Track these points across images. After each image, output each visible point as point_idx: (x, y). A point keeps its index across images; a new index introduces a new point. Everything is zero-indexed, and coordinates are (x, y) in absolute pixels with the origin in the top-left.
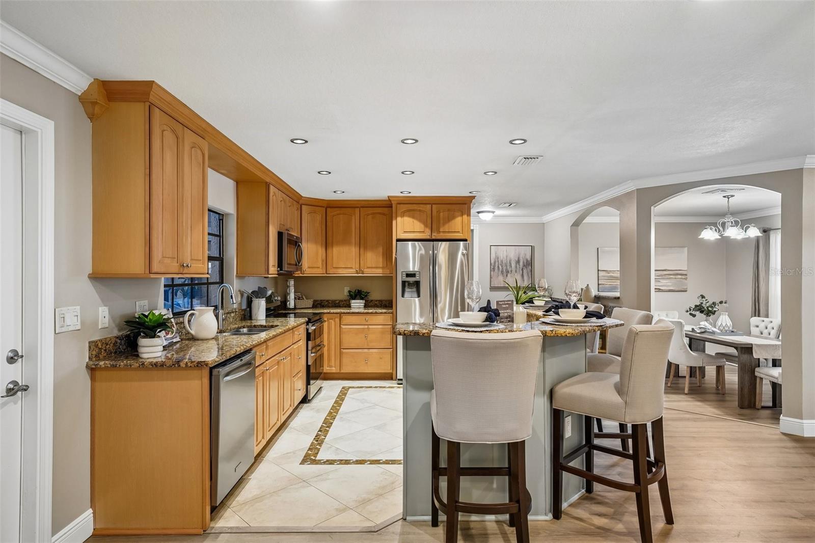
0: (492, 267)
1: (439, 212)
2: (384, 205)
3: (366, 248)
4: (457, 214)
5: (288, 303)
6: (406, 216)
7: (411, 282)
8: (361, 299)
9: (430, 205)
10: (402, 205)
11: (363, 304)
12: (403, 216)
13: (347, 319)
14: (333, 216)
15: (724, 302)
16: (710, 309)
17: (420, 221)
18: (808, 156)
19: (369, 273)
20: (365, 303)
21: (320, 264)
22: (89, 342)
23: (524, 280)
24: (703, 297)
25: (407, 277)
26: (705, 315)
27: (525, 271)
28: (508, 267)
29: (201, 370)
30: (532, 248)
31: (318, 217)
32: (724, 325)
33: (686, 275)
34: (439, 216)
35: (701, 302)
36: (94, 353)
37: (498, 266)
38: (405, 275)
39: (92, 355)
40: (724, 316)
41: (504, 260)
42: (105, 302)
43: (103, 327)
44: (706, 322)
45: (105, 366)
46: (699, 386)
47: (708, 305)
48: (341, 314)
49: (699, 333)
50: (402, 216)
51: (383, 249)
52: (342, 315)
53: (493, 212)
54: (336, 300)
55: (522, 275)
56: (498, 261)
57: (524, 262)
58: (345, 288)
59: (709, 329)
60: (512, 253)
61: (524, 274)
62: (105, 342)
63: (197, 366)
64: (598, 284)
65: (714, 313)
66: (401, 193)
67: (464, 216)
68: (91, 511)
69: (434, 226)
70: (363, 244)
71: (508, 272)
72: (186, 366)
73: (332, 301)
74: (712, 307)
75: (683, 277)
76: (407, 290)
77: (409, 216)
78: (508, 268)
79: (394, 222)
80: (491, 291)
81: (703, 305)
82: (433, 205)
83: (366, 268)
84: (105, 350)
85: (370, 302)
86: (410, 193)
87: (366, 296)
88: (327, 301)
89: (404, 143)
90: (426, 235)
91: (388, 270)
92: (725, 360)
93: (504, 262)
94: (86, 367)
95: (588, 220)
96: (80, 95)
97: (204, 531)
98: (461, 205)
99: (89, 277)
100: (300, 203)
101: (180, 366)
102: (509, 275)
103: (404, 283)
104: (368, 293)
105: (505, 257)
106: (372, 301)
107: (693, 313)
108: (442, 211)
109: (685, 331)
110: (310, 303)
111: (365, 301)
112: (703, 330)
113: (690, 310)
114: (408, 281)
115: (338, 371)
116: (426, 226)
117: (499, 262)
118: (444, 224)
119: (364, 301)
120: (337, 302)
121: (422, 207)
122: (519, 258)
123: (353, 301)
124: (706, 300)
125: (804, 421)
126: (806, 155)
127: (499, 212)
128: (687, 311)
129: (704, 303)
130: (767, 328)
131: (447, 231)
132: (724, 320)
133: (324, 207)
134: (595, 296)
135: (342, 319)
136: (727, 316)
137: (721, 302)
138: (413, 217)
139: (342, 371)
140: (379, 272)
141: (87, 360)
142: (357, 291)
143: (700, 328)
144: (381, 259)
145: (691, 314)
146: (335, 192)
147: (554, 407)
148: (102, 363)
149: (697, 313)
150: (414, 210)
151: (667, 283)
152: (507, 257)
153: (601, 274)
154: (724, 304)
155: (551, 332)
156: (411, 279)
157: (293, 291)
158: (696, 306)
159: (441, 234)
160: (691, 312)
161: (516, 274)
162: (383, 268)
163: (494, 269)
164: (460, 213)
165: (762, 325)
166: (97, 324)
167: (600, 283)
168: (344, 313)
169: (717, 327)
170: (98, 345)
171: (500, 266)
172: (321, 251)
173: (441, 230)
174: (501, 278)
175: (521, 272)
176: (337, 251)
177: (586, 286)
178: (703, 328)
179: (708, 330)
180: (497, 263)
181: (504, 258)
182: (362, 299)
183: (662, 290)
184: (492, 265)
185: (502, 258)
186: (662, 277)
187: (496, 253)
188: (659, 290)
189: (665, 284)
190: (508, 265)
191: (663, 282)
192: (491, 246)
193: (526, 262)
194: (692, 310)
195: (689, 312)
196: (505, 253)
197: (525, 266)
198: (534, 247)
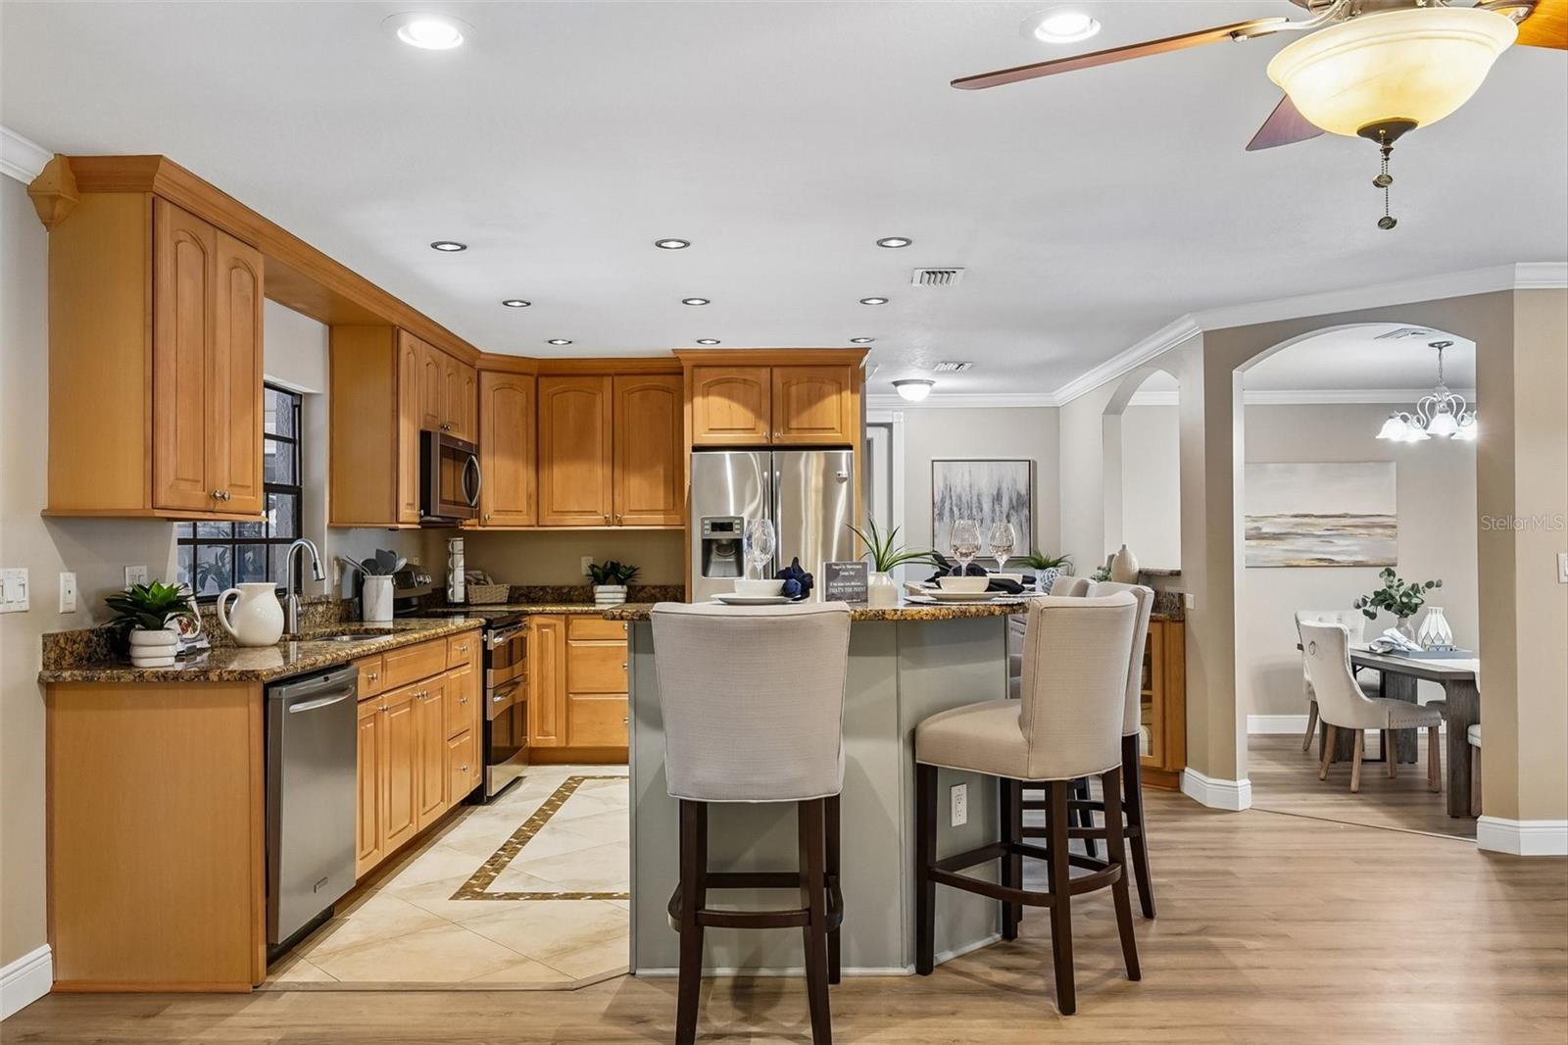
0: (936, 511)
1: (787, 384)
2: (668, 370)
3: (625, 467)
4: (828, 388)
5: (450, 591)
6: (714, 394)
7: (724, 542)
8: (618, 584)
9: (769, 369)
10: (704, 370)
11: (622, 595)
12: (708, 395)
13: (582, 626)
14: (554, 395)
15: (1435, 584)
16: (1405, 600)
17: (746, 404)
18: (1518, 264)
19: (634, 522)
20: (628, 593)
21: (522, 504)
22: (44, 636)
24: (1391, 573)
25: (712, 530)
26: (1395, 613)
27: (1014, 519)
28: (974, 510)
29: (248, 687)
30: (1032, 466)
31: (519, 399)
32: (1434, 636)
33: (1394, 527)
34: (788, 395)
35: (1388, 584)
36: (52, 655)
37: (951, 509)
38: (708, 527)
39: (49, 658)
40: (1436, 616)
41: (963, 495)
42: (70, 564)
43: (67, 610)
44: (1395, 630)
45: (73, 679)
47: (1402, 590)
48: (567, 614)
49: (1380, 655)
50: (706, 394)
51: (665, 470)
52: (571, 617)
53: (930, 383)
54: (561, 588)
56: (951, 497)
57: (1011, 500)
58: (583, 559)
59: (1399, 645)
60: (984, 480)
61: (1012, 526)
62: (70, 638)
63: (240, 679)
65: (1414, 609)
66: (699, 342)
67: (843, 394)
68: (47, 948)
69: (778, 416)
70: (620, 459)
72: (220, 679)
73: (553, 588)
74: (1410, 596)
75: (1389, 532)
76: (714, 558)
77: (721, 394)
78: (974, 512)
79: (687, 408)
81: (1393, 592)
82: (775, 370)
83: (626, 510)
84: (72, 653)
85: (640, 591)
86: (718, 342)
87: (630, 576)
88: (543, 588)
89: (660, 246)
90: (759, 437)
91: (678, 517)
92: (1439, 714)
93: (963, 499)
94: (39, 681)
95: (1138, 399)
96: (29, 184)
97: (254, 987)
98: (837, 368)
99: (42, 516)
100: (477, 367)
101: (208, 678)
103: (707, 545)
104: (635, 570)
105: (968, 489)
106: (644, 587)
107: (1371, 609)
108: (794, 381)
109: (1351, 649)
110: (501, 592)
111: (629, 588)
112: (1389, 648)
113: (1365, 602)
114: (716, 540)
115: (564, 745)
116: (759, 415)
117: (954, 498)
118: (799, 412)
119: (625, 587)
120: (565, 591)
121: (749, 374)
122: (999, 490)
123: (600, 588)
124: (1398, 581)
125: (1522, 823)
126: (1514, 263)
127: (942, 383)
128: (1358, 607)
129: (1394, 587)
131: (806, 427)
132: (1435, 624)
133: (531, 375)
134: (1140, 572)
135: (571, 627)
136: (1442, 616)
137: (1429, 585)
138: (730, 396)
139: (571, 745)
140: (656, 522)
141: (40, 669)
142: (609, 565)
143: (1383, 643)
144: (661, 492)
145: (1366, 613)
146: (550, 342)
147: (917, 761)
148: (66, 674)
149: (1381, 610)
150: (729, 381)
151: (1347, 546)
152: (971, 487)
154: (1434, 589)
155: (893, 613)
156: (724, 536)
157: (462, 563)
158: (1378, 594)
159: (794, 434)
160: (1367, 608)
161: (993, 526)
162: (665, 511)
163: (941, 515)
164: (835, 387)
166: (57, 606)
168: (576, 613)
169: (1420, 642)
170: (58, 641)
171: (955, 509)
172: (526, 474)
173: (794, 424)
175: (1005, 521)
176: (560, 475)
177: (1121, 548)
178: (1388, 642)
179: (1399, 648)
180: (948, 502)
181: (965, 490)
182: (620, 582)
183: (1338, 562)
184: (936, 505)
185: (959, 489)
186: (1339, 532)
187: (945, 479)
188: (1331, 563)
189: (1344, 548)
190: (974, 506)
191: (1341, 544)
192: (935, 463)
193: (1018, 499)
194: (1369, 604)
195: (1363, 608)
196: (967, 477)
197: (1013, 507)
198: (1035, 463)
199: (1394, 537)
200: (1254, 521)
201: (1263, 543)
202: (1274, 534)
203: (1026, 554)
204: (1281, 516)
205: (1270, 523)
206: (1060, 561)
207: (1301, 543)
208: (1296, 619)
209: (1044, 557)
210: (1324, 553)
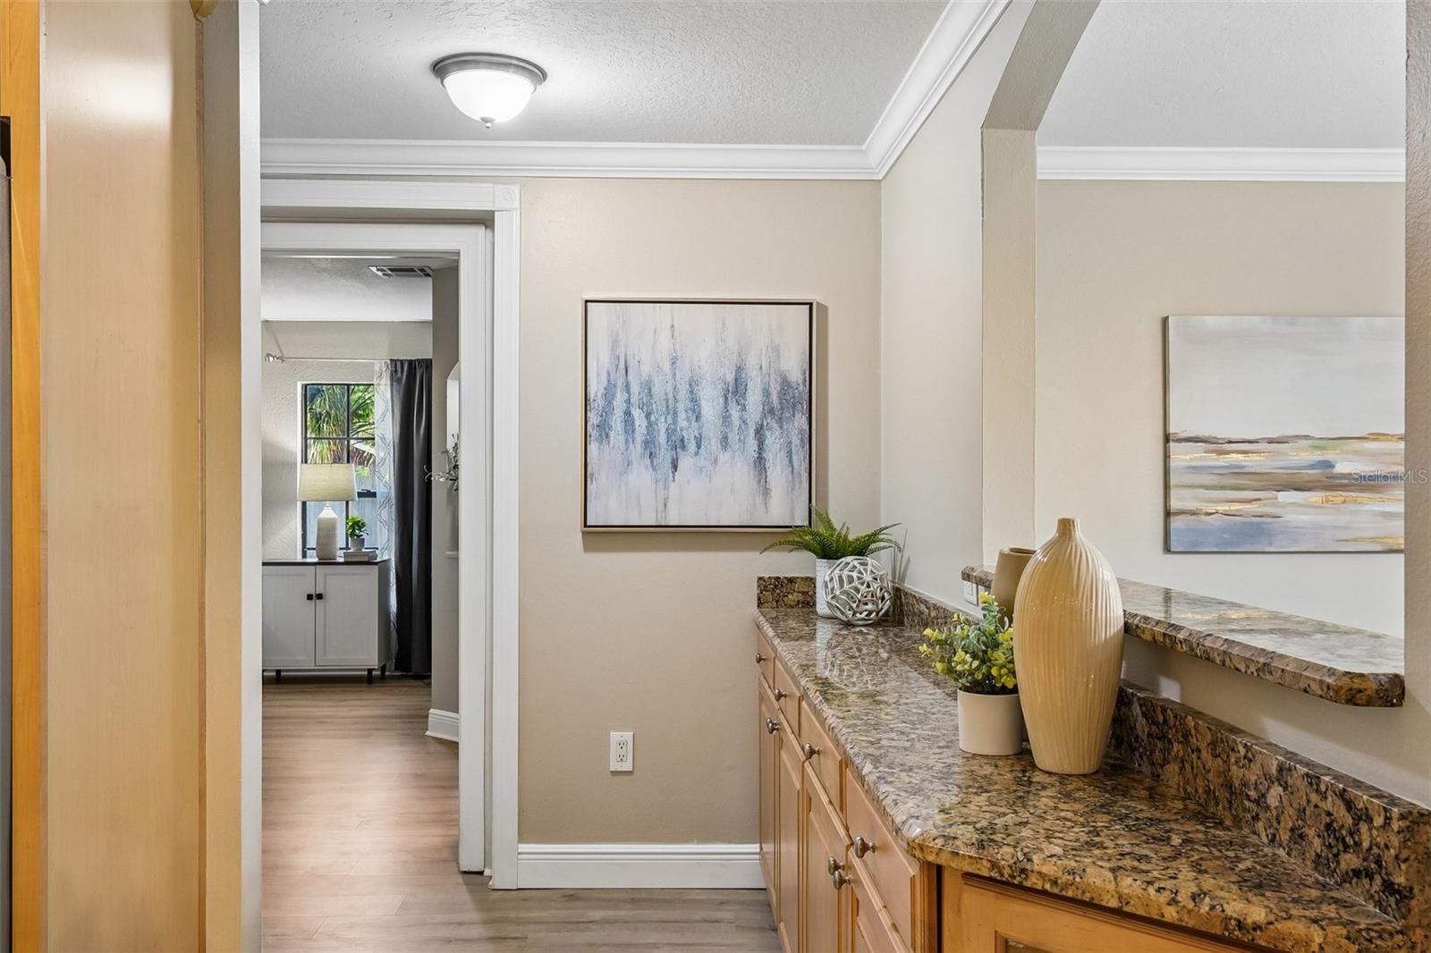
0: (594, 419)
23: (766, 492)
27: (773, 440)
28: (682, 416)
30: (816, 315)
37: (628, 413)
41: (657, 381)
53: (537, 73)
55: (760, 463)
56: (627, 387)
57: (766, 393)
60: (706, 347)
61: (769, 455)
64: (1168, 514)
71: (679, 445)
78: (682, 423)
80: (588, 548)
93: (655, 390)
102: (686, 462)
105: (667, 368)
117: (635, 388)
122: (739, 369)
134: (1127, 628)
152: (674, 363)
153: (1182, 456)
161: (724, 457)
163: (604, 428)
167: (1175, 504)
171: (636, 413)
174: (641, 477)
175: (752, 444)
177: (1051, 534)
180: (620, 398)
181: (659, 369)
184: (592, 405)
185: (646, 369)
187: (615, 344)
190: (681, 407)
192: (588, 304)
193: (782, 393)
196: (665, 344)
197: (772, 411)
198: (823, 309)
201: (1337, 496)
203: (800, 519)
204: (1376, 437)
205: (1356, 452)
206: (873, 537)
209: (837, 526)
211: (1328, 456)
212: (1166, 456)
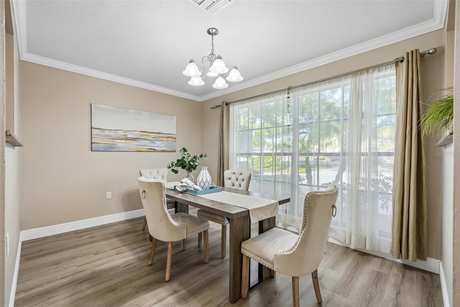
15: (204, 156)
16: (192, 163)
24: (185, 150)
26: (186, 170)
32: (204, 180)
35: (183, 156)
40: (204, 170)
44: (187, 179)
46: (183, 251)
47: (189, 159)
49: (181, 192)
59: (190, 187)
65: (195, 168)
74: (193, 161)
81: (185, 160)
107: (176, 168)
109: (166, 188)
112: (185, 189)
113: (173, 165)
124: (188, 154)
128: (169, 167)
129: (186, 157)
130: (237, 180)
132: (204, 175)
136: (207, 171)
137: (201, 156)
143: (182, 186)
145: (173, 171)
149: (179, 169)
154: (204, 158)
158: (178, 161)
160: (173, 168)
165: (234, 177)
169: (198, 184)
178: (185, 186)
179: (190, 189)
183: (157, 150)
186: (157, 139)
188: (154, 150)
189: (159, 145)
191: (158, 143)
194: (174, 166)
195: (172, 168)
199: (175, 142)
200: (125, 132)
201: (128, 141)
202: (132, 138)
204: (135, 131)
205: (131, 134)
207: (143, 142)
208: (140, 173)
210: (152, 147)
211: (126, 134)
212: (91, 132)
